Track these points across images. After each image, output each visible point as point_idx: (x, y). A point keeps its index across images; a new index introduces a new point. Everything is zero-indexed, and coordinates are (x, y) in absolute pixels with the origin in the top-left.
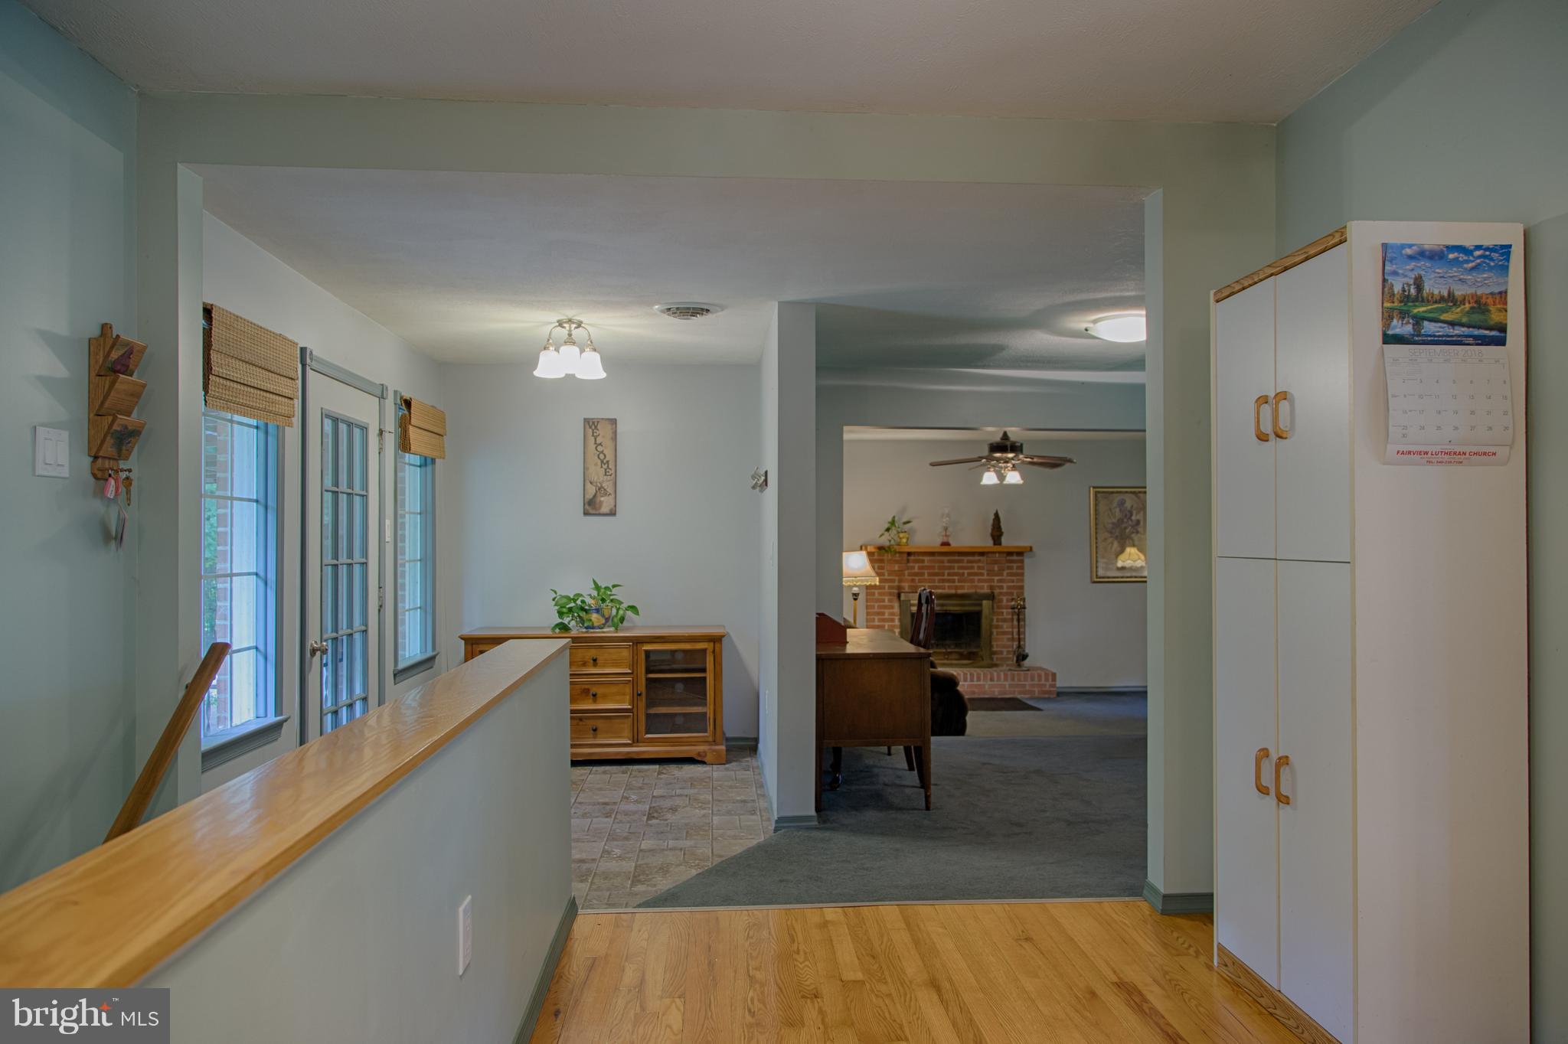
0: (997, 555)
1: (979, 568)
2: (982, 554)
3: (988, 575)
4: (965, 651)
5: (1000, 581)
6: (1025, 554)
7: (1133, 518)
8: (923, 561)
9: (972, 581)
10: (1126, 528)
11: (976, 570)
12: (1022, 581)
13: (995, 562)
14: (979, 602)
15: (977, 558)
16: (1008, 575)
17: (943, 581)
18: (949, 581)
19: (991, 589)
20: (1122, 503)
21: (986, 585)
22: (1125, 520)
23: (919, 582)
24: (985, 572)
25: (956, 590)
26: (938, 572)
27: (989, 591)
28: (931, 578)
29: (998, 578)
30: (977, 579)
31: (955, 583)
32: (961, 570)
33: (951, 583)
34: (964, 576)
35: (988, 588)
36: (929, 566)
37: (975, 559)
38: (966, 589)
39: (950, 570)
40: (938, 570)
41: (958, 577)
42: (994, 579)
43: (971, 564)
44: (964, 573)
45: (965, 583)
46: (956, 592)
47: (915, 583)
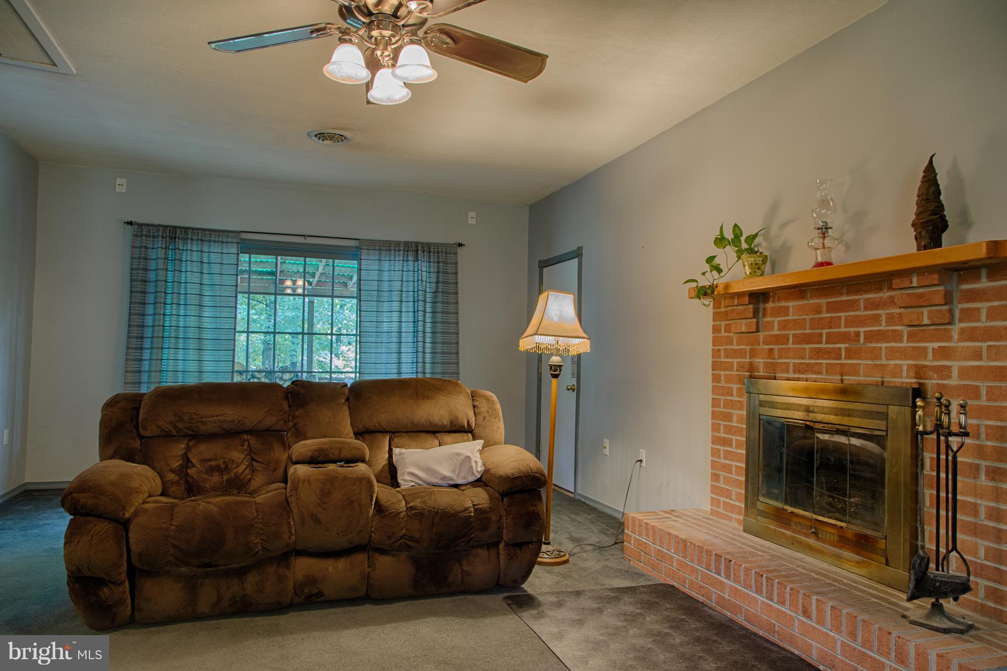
1: (891, 319)
3: (911, 337)
4: (854, 528)
5: (943, 353)
9: (875, 354)
11: (883, 327)
14: (882, 409)
15: (886, 294)
18: (828, 354)
19: (918, 376)
21: (905, 363)
24: (905, 329)
25: (842, 376)
26: (810, 334)
27: (914, 381)
28: (798, 346)
29: (936, 345)
30: (886, 348)
31: (840, 358)
32: (852, 326)
33: (833, 359)
34: (858, 341)
35: (912, 374)
36: (796, 320)
37: (882, 297)
38: (862, 374)
39: (830, 327)
40: (810, 329)
41: (847, 345)
42: (926, 348)
43: (873, 309)
44: (858, 334)
45: (859, 358)
46: (842, 381)
47: (774, 359)
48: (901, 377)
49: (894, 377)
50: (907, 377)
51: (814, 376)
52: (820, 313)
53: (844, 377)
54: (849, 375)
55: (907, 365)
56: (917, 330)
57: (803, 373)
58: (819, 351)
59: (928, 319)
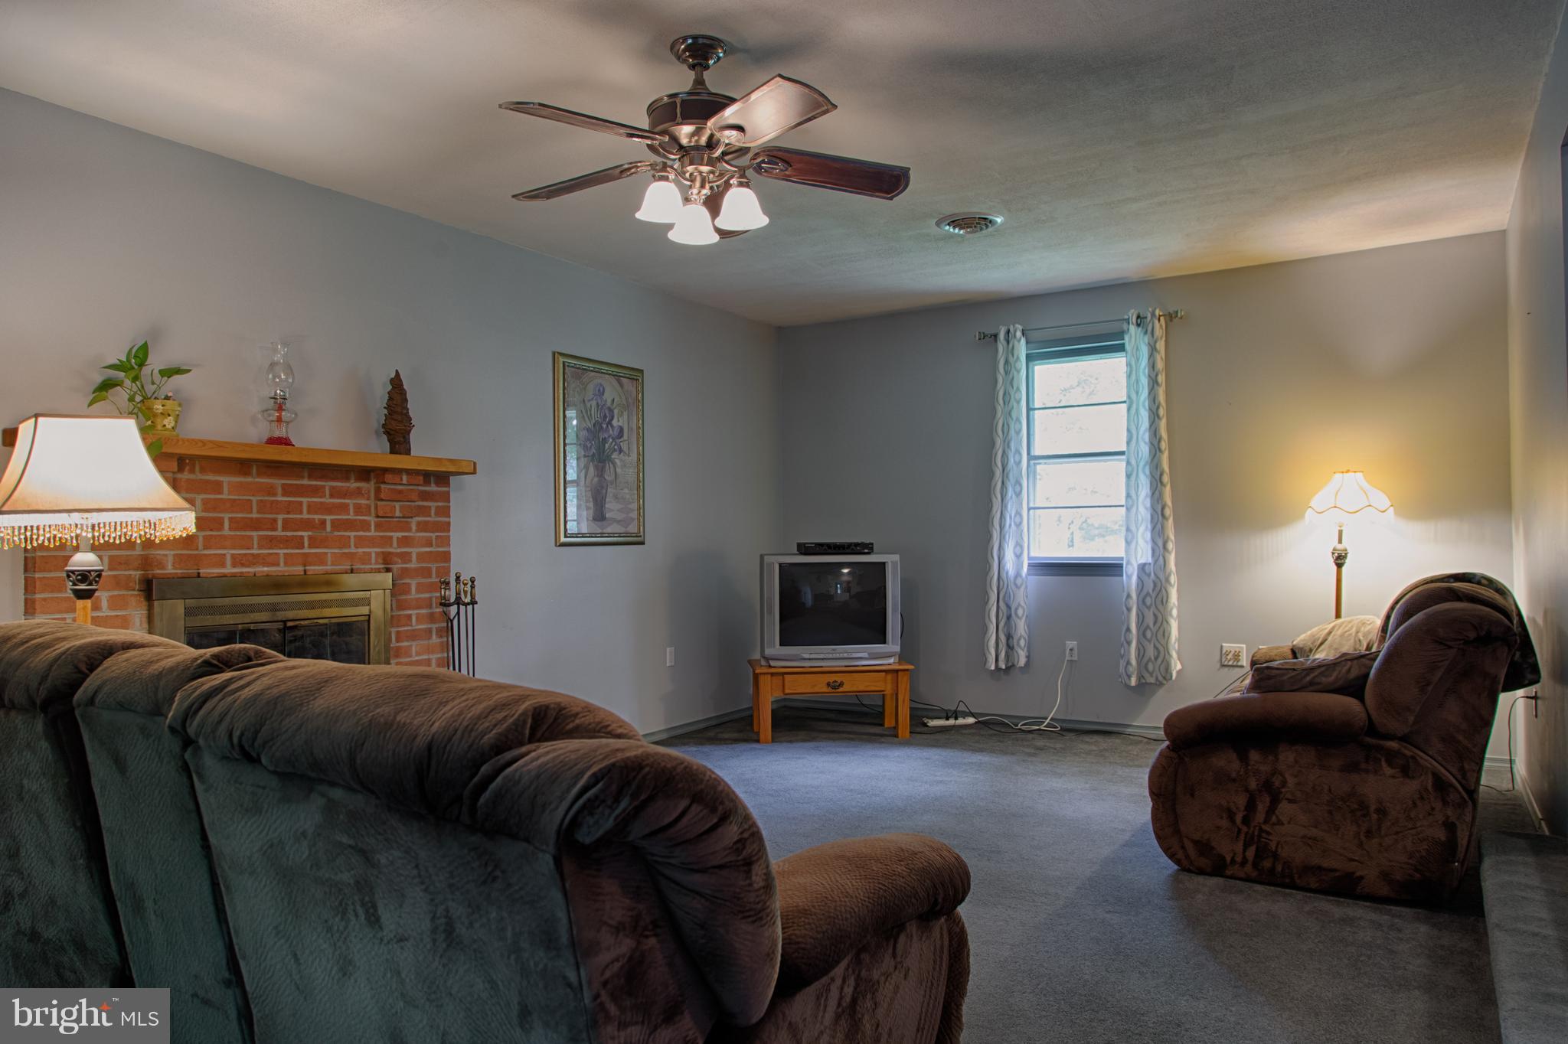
0: (405, 478)
1: (358, 509)
2: (365, 473)
3: (378, 527)
5: (405, 541)
6: (452, 479)
7: (615, 423)
8: (217, 487)
9: (344, 542)
10: (605, 440)
11: (351, 516)
12: (446, 541)
13: (398, 496)
14: (363, 596)
15: (353, 485)
16: (423, 527)
17: (272, 542)
18: (286, 542)
19: (385, 562)
20: (601, 392)
21: (373, 550)
22: (604, 426)
23: (206, 548)
24: (372, 519)
25: (305, 566)
26: (257, 519)
27: (383, 566)
28: (238, 533)
29: (400, 534)
30: (355, 536)
31: (303, 547)
32: (316, 513)
33: (292, 548)
34: (324, 528)
35: (380, 561)
36: (235, 500)
37: (349, 487)
38: (329, 563)
39: (288, 513)
40: (258, 512)
41: (310, 533)
42: (391, 538)
43: (341, 498)
44: (323, 522)
45: (326, 547)
46: (305, 571)
47: (197, 549)
48: (371, 564)
49: (363, 564)
50: (376, 563)
51: (266, 569)
52: (275, 495)
53: (307, 568)
54: (315, 565)
55: (376, 552)
56: (385, 521)
57: (248, 566)
58: (271, 539)
59: (400, 511)
